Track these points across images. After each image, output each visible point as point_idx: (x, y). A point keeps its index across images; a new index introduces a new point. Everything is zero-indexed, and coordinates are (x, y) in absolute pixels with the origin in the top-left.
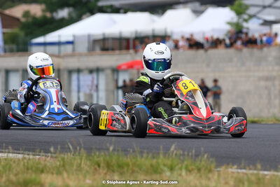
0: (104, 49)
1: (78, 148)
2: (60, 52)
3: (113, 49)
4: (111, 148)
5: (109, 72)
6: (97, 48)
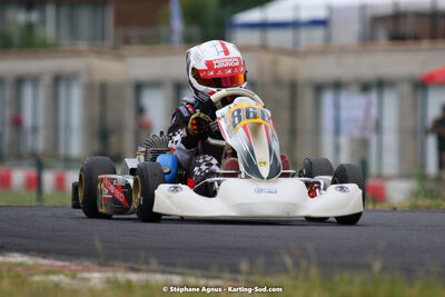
0: (397, 37)
1: (304, 264)
2: (296, 43)
3: (416, 38)
4: (377, 266)
5: (406, 89)
6: (382, 35)
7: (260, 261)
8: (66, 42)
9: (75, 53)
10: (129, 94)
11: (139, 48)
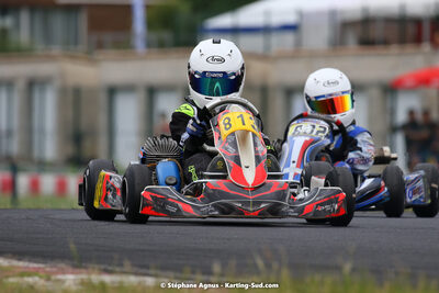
0: (367, 42)
1: (275, 265)
2: (267, 47)
3: (386, 42)
4: (347, 267)
5: (375, 93)
6: (352, 39)
7: (233, 263)
8: (40, 47)
9: (50, 58)
10: (103, 98)
11: (112, 53)
